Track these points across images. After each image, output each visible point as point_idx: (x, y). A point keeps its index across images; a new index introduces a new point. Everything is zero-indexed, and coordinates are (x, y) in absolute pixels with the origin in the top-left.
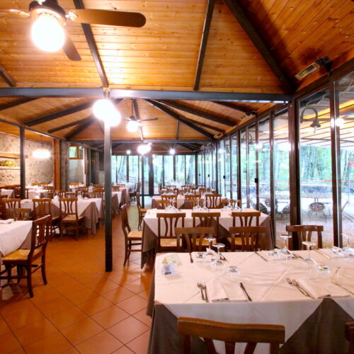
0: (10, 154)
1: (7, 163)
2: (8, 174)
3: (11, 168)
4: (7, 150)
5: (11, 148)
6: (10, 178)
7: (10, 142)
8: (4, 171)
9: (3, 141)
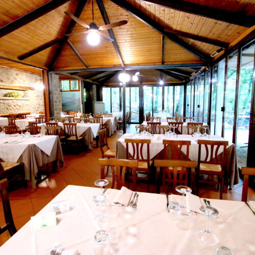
0: (15, 86)
1: (13, 94)
2: (15, 104)
3: (17, 99)
4: (12, 82)
5: (17, 82)
6: (17, 107)
7: (15, 76)
8: (10, 101)
9: (7, 74)
